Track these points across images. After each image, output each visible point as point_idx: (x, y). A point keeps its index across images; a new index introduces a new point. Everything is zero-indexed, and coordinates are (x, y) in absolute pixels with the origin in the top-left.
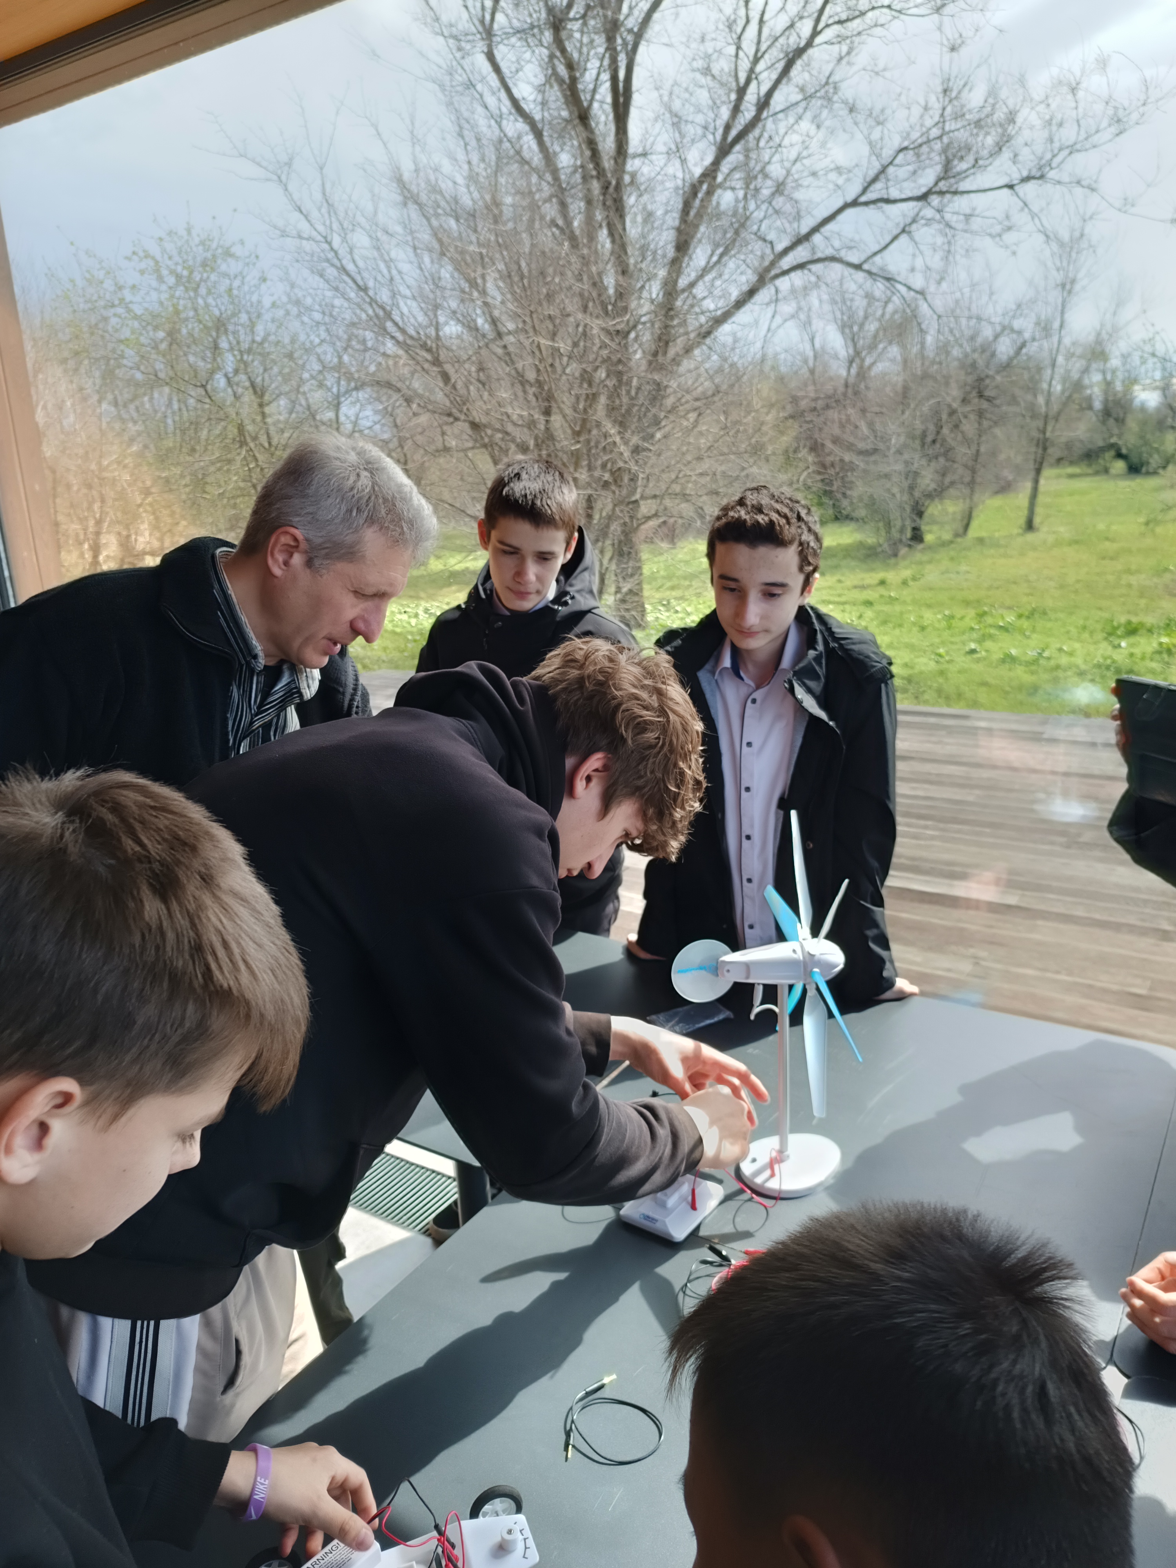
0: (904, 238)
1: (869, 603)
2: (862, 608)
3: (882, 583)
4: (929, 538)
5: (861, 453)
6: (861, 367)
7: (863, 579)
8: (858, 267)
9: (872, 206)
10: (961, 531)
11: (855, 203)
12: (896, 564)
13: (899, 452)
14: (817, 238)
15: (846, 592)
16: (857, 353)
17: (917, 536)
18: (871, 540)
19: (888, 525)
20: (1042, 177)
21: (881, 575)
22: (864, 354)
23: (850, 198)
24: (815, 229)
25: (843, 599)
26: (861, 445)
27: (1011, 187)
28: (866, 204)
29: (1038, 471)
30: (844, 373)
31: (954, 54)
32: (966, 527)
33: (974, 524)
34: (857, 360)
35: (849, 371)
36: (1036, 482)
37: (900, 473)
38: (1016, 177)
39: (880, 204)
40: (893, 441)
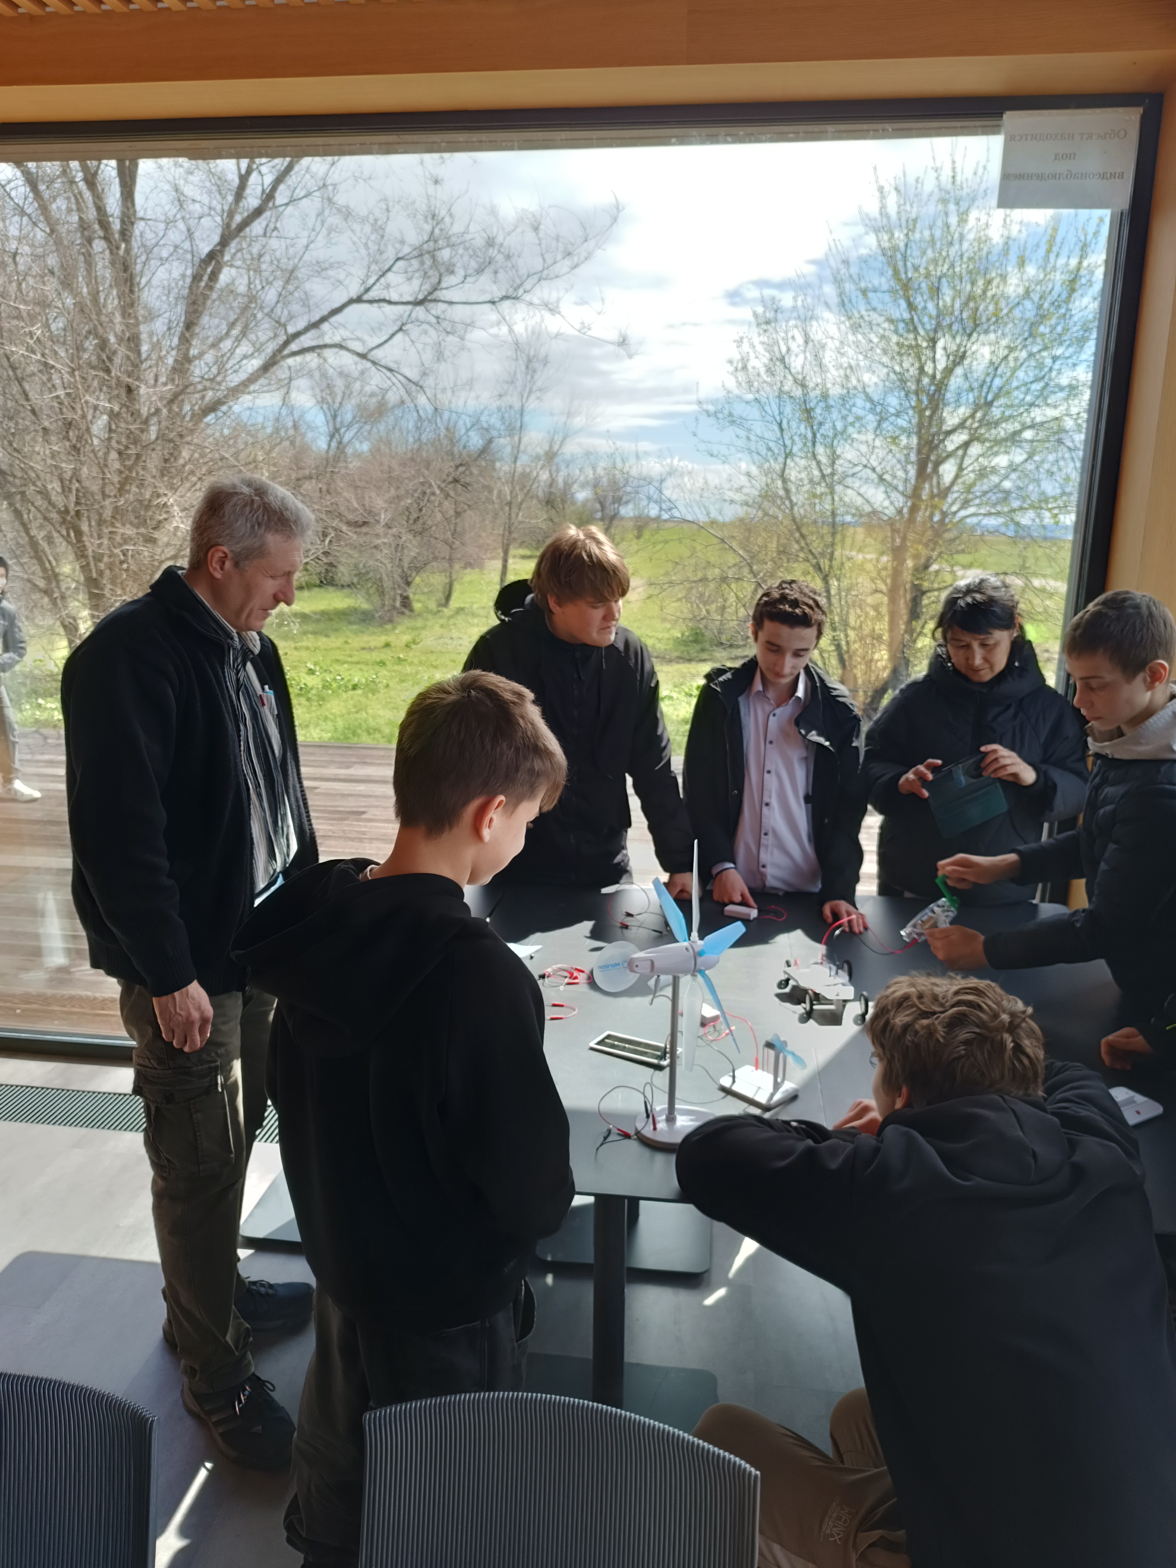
0: (399, 336)
1: (382, 663)
2: (377, 668)
3: (387, 645)
4: (417, 606)
5: (349, 523)
6: (340, 443)
7: (368, 642)
8: (363, 356)
9: (375, 305)
10: (443, 601)
11: (359, 300)
12: (394, 628)
13: (388, 526)
14: (325, 326)
15: (356, 653)
16: (337, 430)
17: (406, 602)
18: (365, 606)
19: (382, 593)
20: (516, 298)
21: (383, 639)
22: (342, 430)
23: (354, 294)
24: (323, 319)
25: (355, 659)
26: (350, 517)
27: (493, 303)
28: (371, 302)
29: (506, 553)
30: (324, 446)
31: (438, 186)
32: (448, 597)
33: (455, 595)
34: (337, 436)
35: (329, 446)
36: (505, 561)
37: (390, 545)
38: (498, 294)
39: (382, 304)
40: (383, 516)
